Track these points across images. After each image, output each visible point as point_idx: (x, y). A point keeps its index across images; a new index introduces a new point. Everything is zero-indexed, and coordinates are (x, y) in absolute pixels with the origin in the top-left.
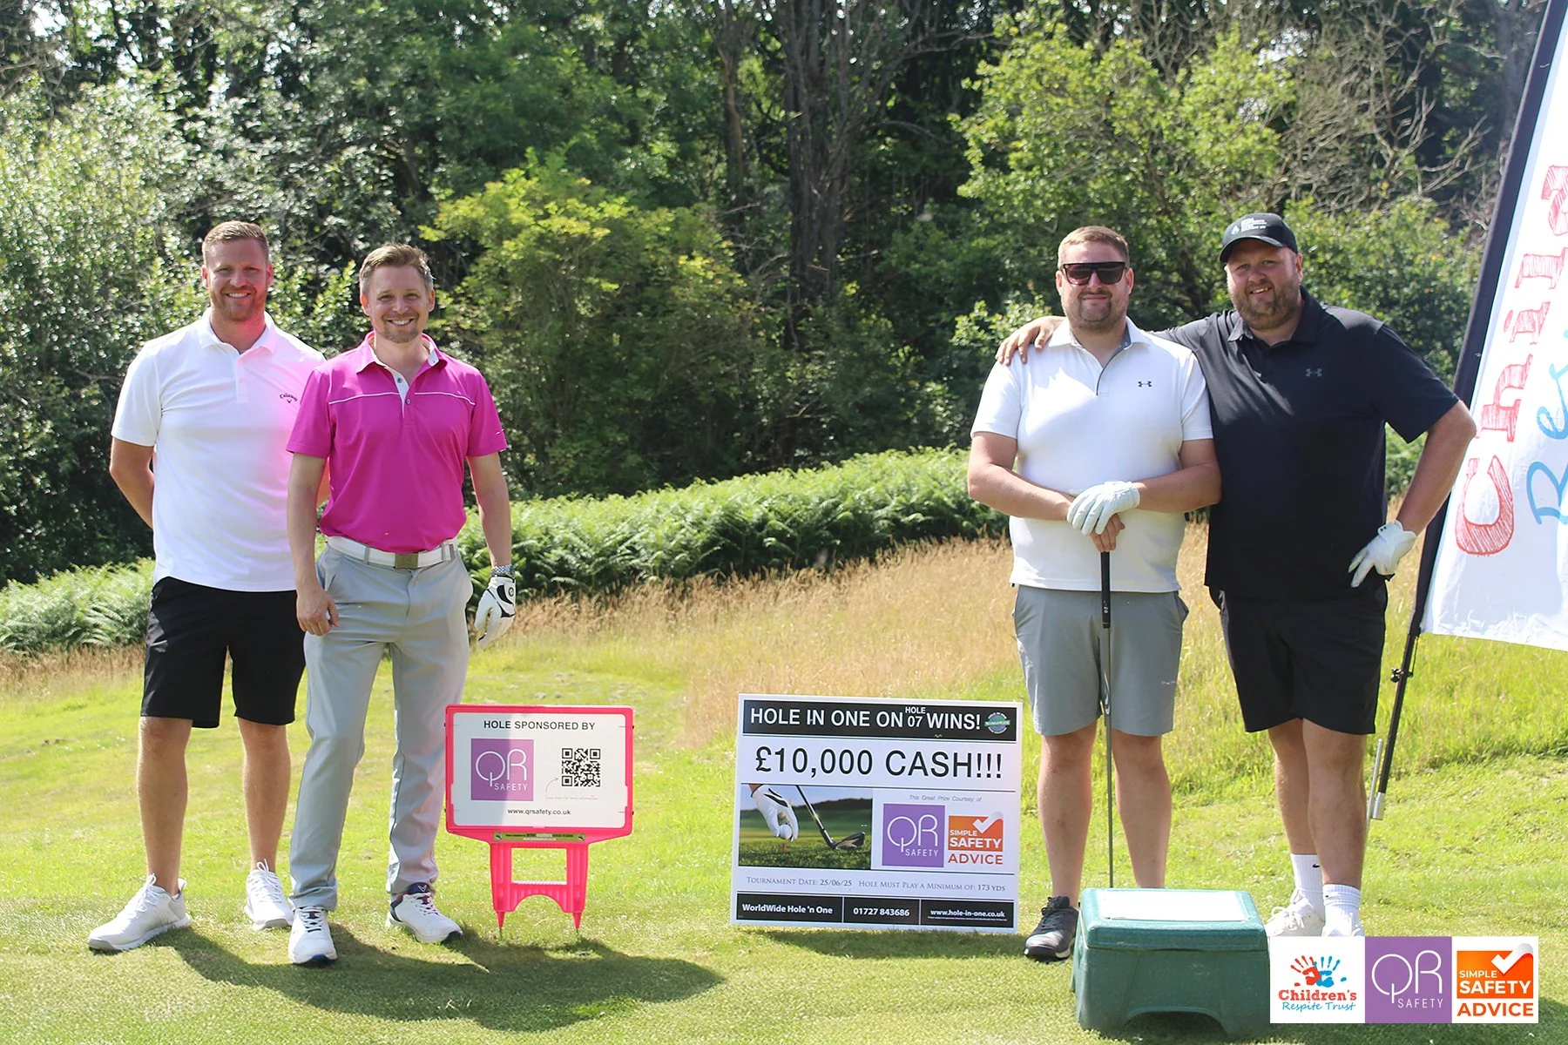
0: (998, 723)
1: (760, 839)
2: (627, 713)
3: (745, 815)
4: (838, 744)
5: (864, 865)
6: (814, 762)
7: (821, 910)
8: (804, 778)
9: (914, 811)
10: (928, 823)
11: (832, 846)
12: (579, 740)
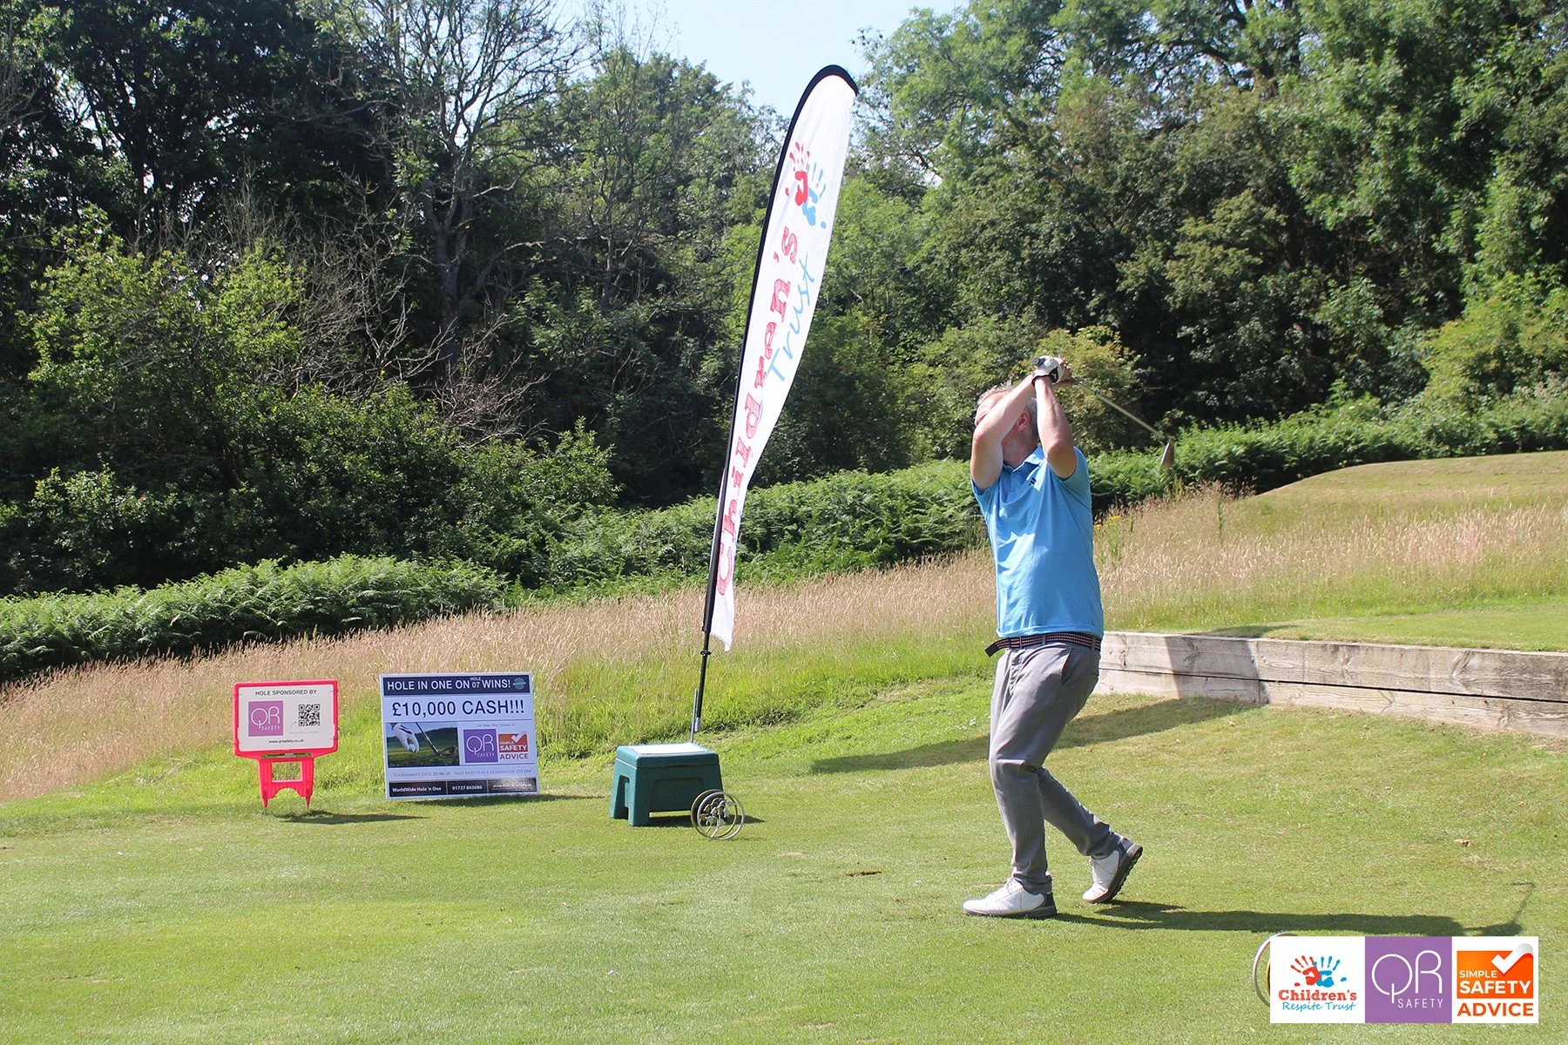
0: (520, 684)
1: (398, 752)
2: (335, 684)
3: (389, 740)
4: (436, 699)
5: (456, 763)
6: (424, 709)
7: (435, 789)
8: (420, 718)
9: (480, 733)
10: (488, 739)
11: (438, 754)
12: (307, 700)
